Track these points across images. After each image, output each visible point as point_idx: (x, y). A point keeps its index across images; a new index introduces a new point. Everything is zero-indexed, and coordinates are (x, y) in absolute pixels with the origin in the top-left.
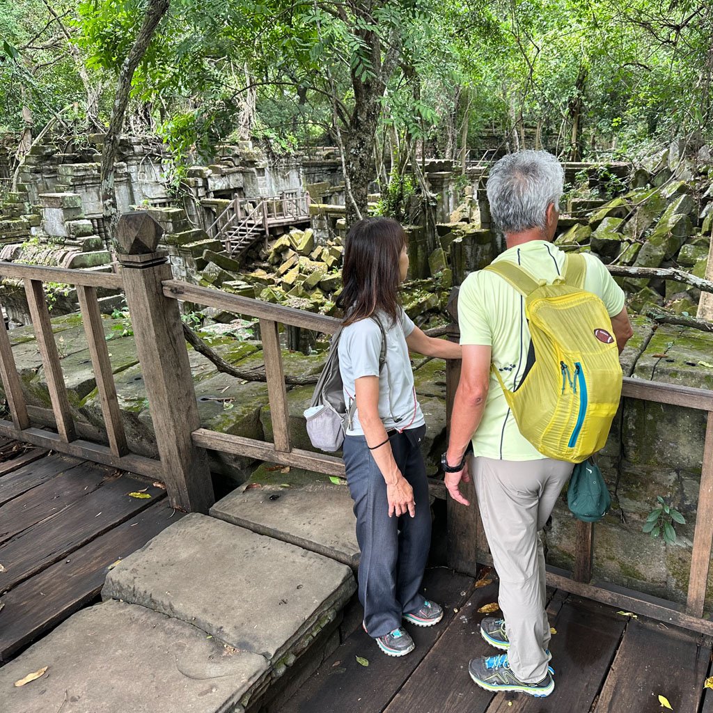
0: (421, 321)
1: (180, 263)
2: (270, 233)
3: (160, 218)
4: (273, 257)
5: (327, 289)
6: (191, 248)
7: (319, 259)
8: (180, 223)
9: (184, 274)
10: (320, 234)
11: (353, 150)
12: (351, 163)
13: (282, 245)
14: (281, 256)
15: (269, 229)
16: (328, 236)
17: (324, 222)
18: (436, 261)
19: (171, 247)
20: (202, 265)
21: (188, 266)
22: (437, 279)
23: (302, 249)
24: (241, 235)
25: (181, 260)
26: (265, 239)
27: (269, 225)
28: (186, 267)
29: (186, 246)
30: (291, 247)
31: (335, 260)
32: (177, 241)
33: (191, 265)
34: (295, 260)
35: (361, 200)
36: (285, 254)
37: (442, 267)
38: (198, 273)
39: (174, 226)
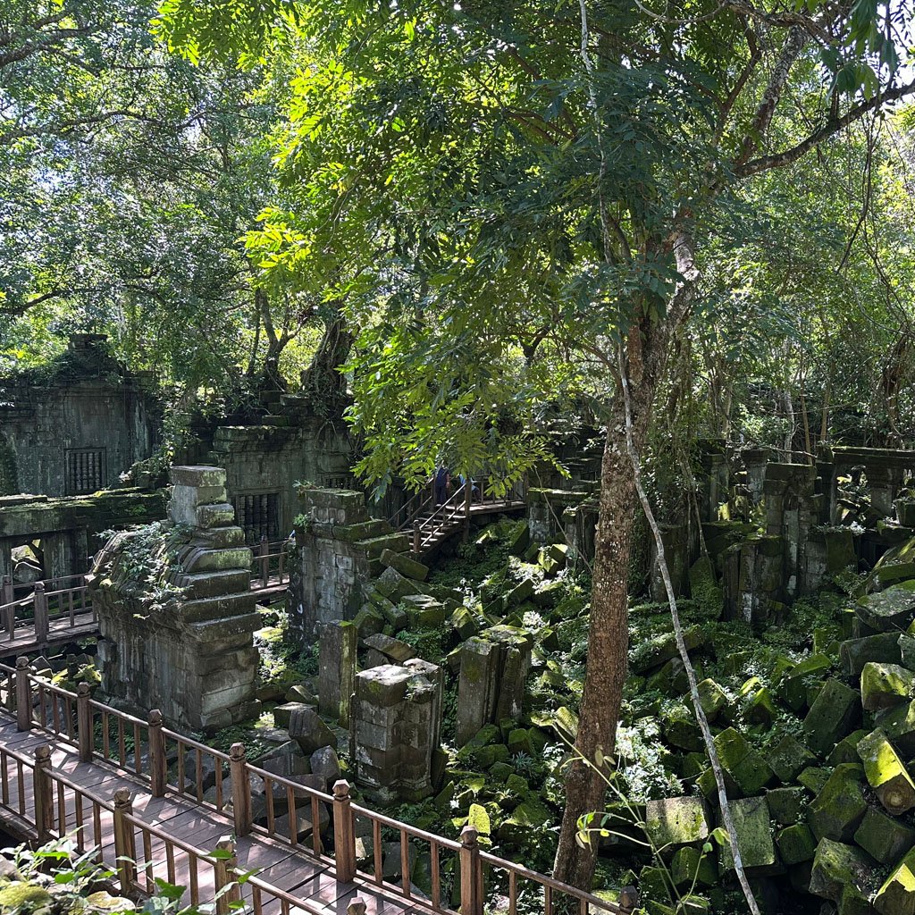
1: (348, 565)
3: (329, 503)
5: (542, 604)
6: (365, 546)
7: (534, 560)
8: (356, 511)
9: (351, 581)
10: (538, 526)
11: (619, 426)
12: (615, 445)
16: (548, 530)
17: (545, 511)
19: (338, 543)
20: (377, 570)
21: (358, 570)
25: (350, 560)
27: (472, 512)
28: (355, 572)
29: (360, 543)
31: (554, 564)
32: (349, 535)
33: (363, 568)
35: (625, 500)
38: (371, 582)
39: (348, 516)
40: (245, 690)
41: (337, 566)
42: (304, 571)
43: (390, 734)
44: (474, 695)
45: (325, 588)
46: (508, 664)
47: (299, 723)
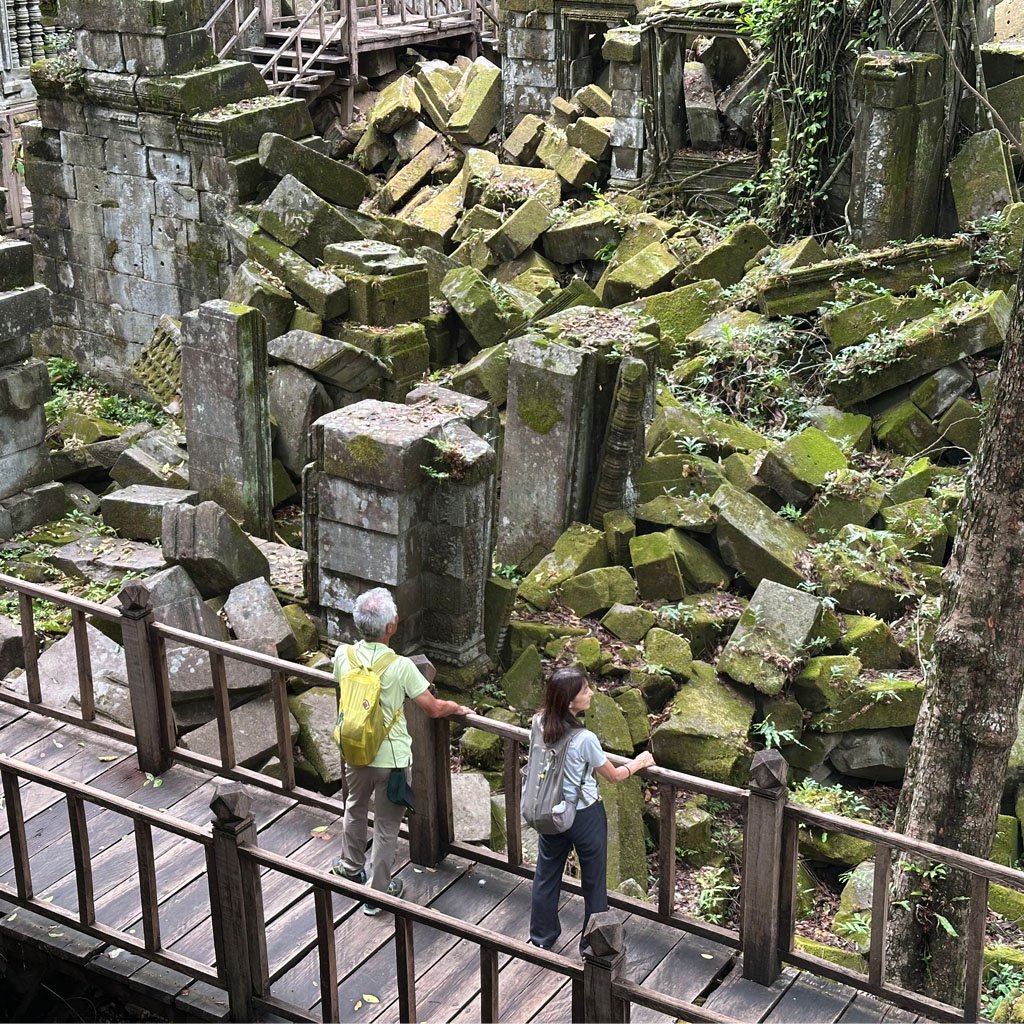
0: (953, 387)
1: (180, 174)
2: (361, 72)
3: (122, 20)
4: (370, 148)
5: (566, 257)
6: (223, 125)
7: (529, 157)
8: (187, 39)
9: (191, 211)
10: (529, 76)
13: (400, 109)
14: (394, 144)
15: (361, 55)
16: (553, 83)
17: (544, 36)
18: (979, 174)
19: (153, 120)
20: (256, 184)
21: (207, 185)
22: (984, 236)
23: (466, 121)
24: (282, 76)
25: (185, 164)
26: (346, 88)
27: (361, 44)
28: (201, 191)
29: (206, 118)
30: (426, 116)
31: (587, 165)
32: (177, 101)
33: (219, 183)
34: (435, 157)
36: (405, 138)
37: (998, 196)
38: (242, 212)
39: (170, 50)
40: (29, 462)
41: (150, 176)
42: (69, 188)
43: (403, 550)
44: (541, 461)
45: (127, 228)
46: (622, 393)
47: (186, 532)
